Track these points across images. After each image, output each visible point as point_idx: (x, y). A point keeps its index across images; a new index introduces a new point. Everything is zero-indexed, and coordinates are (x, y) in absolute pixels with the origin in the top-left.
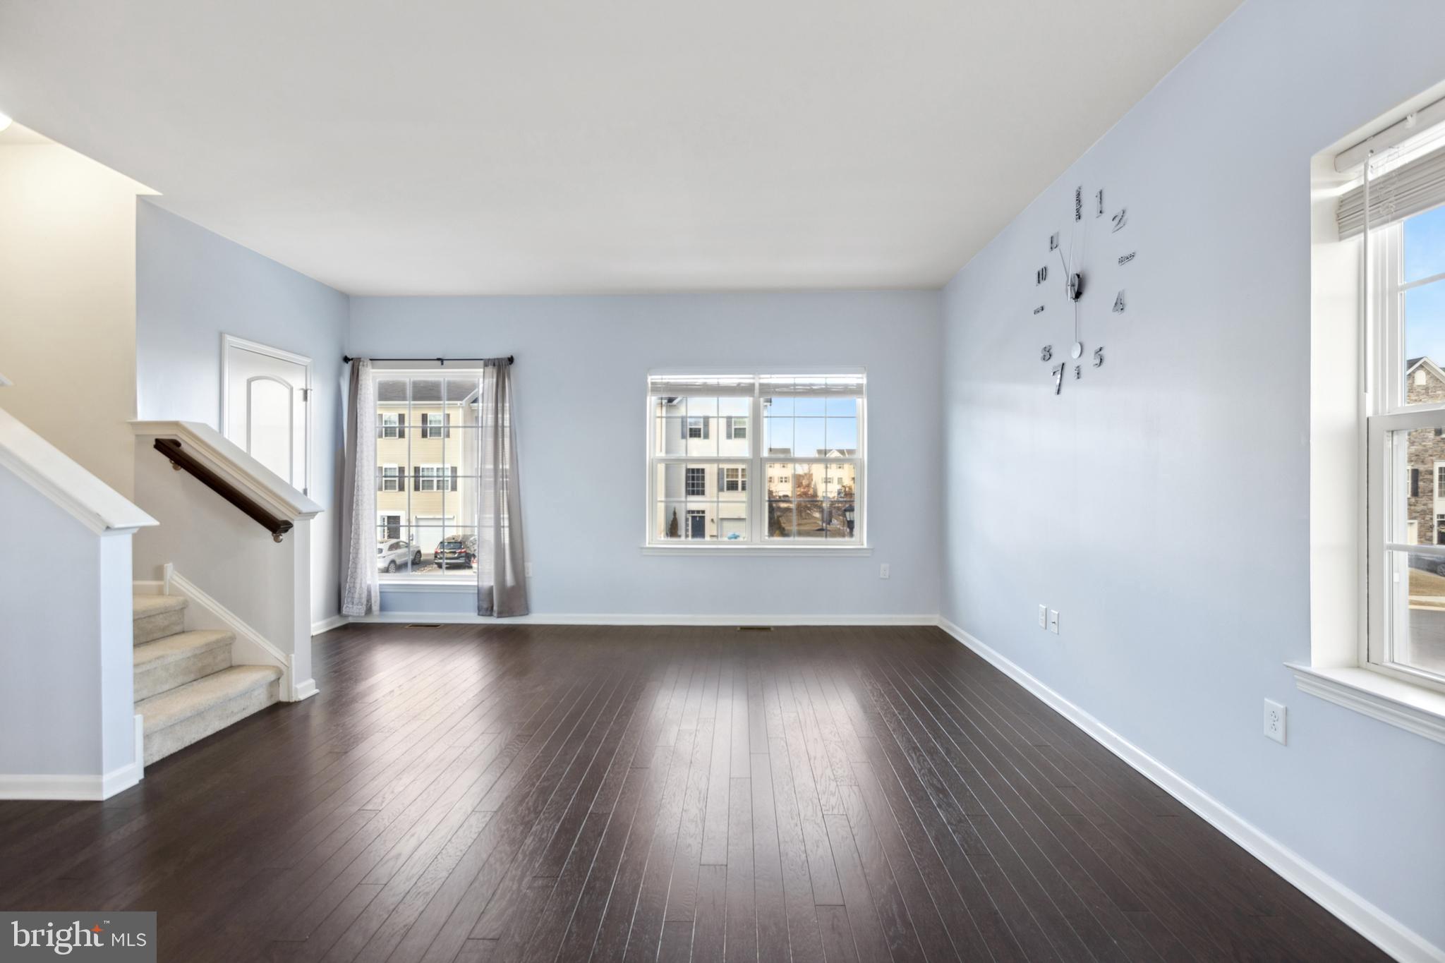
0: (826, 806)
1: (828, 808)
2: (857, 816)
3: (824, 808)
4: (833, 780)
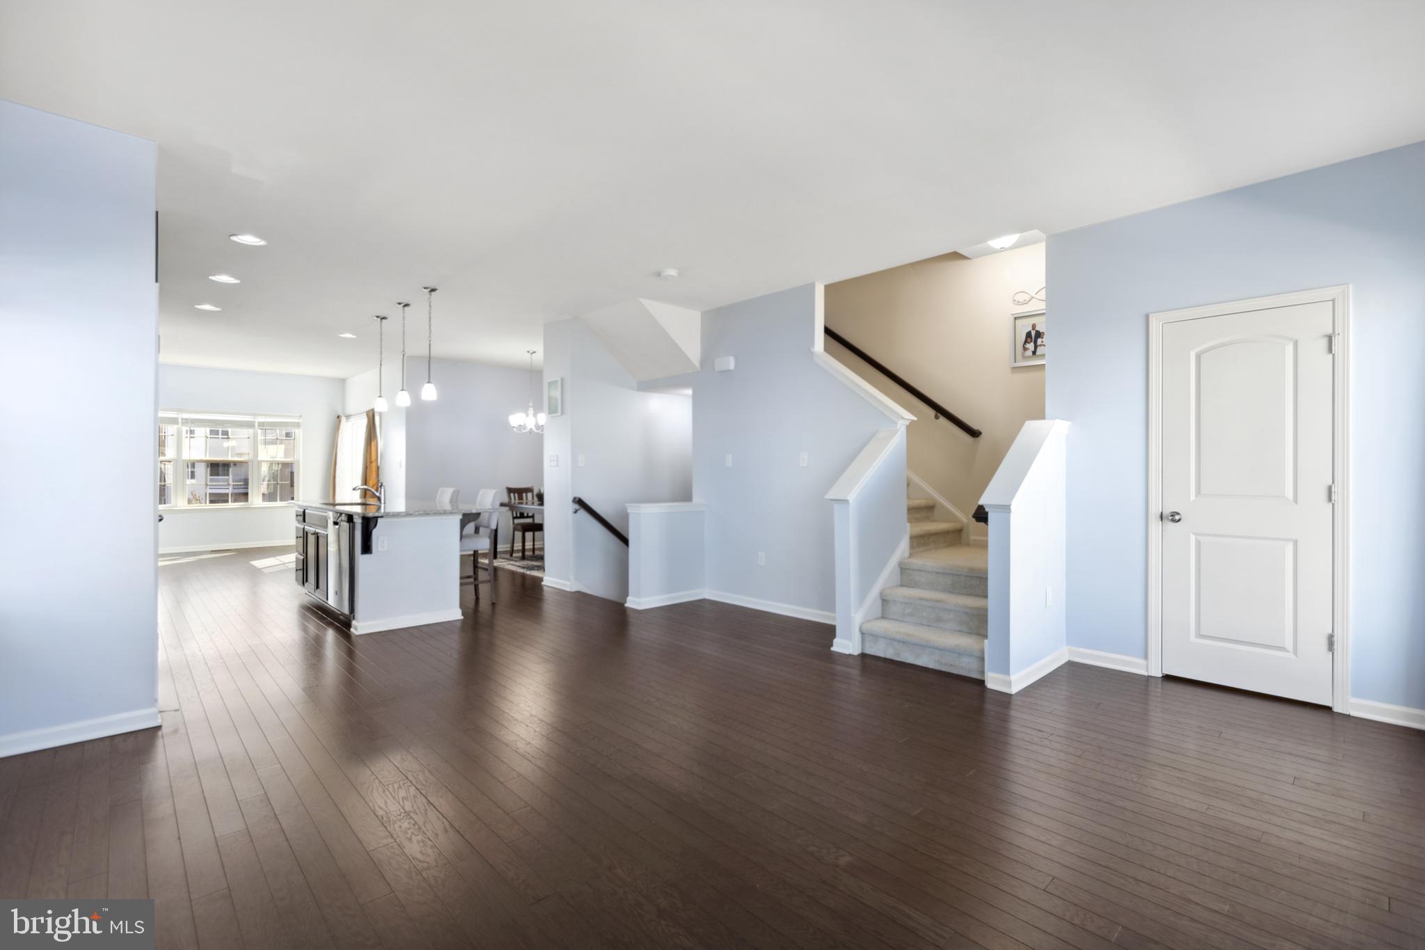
0: (408, 786)
1: (406, 786)
2: (373, 788)
3: (409, 784)
4: (410, 812)
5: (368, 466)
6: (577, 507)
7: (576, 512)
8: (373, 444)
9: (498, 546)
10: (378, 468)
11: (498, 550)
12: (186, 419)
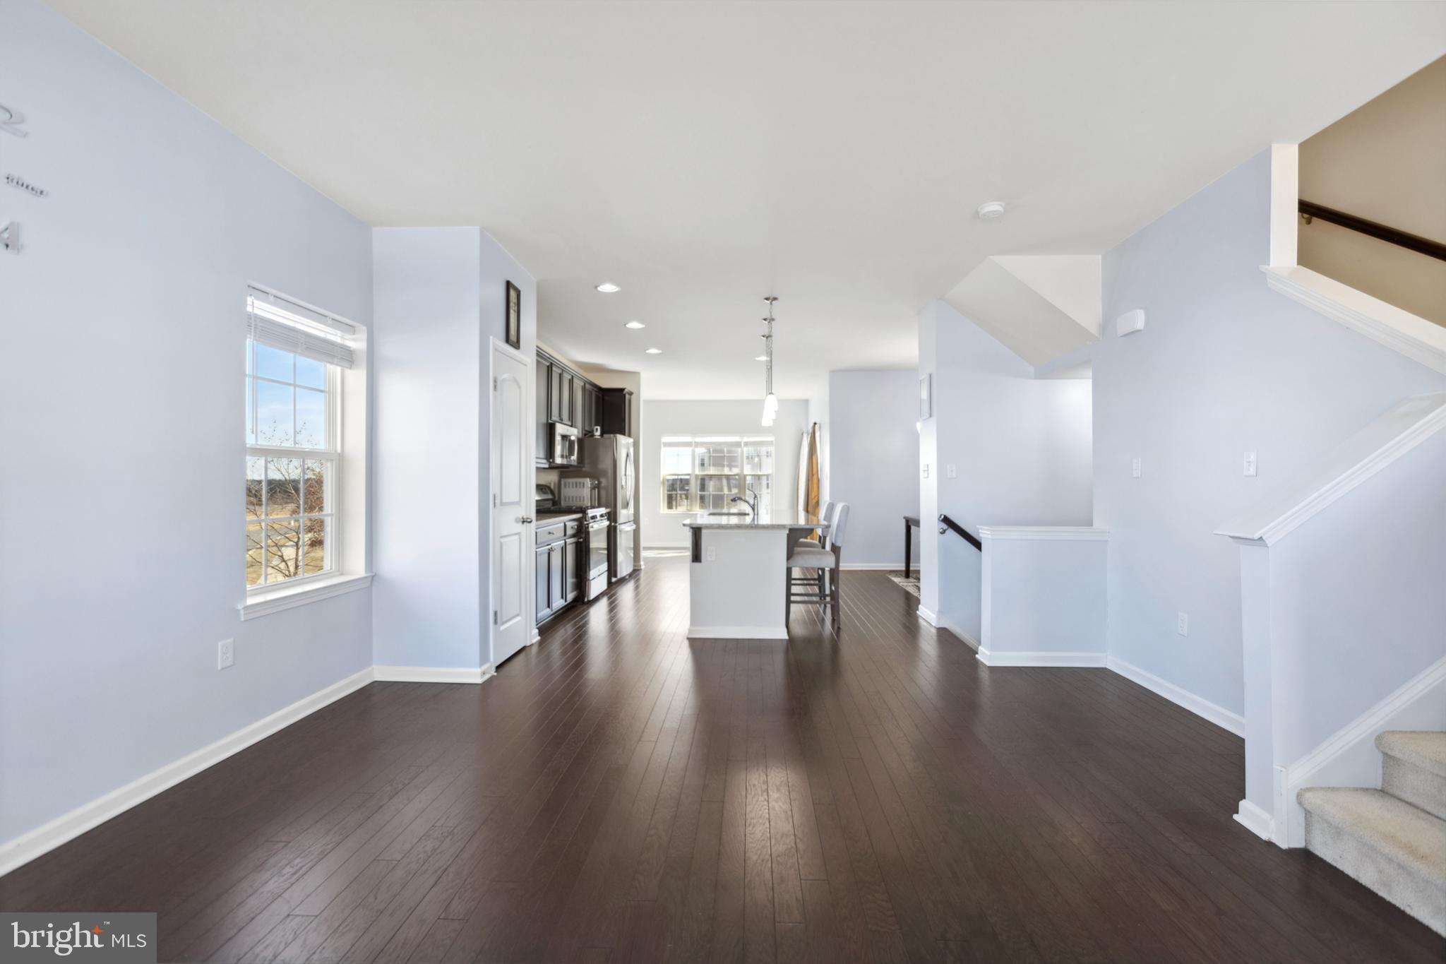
5: (810, 478)
6: (945, 526)
7: (943, 532)
8: (814, 457)
9: (911, 565)
10: (818, 480)
11: (911, 569)
12: (698, 443)
